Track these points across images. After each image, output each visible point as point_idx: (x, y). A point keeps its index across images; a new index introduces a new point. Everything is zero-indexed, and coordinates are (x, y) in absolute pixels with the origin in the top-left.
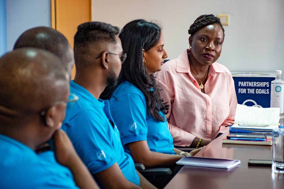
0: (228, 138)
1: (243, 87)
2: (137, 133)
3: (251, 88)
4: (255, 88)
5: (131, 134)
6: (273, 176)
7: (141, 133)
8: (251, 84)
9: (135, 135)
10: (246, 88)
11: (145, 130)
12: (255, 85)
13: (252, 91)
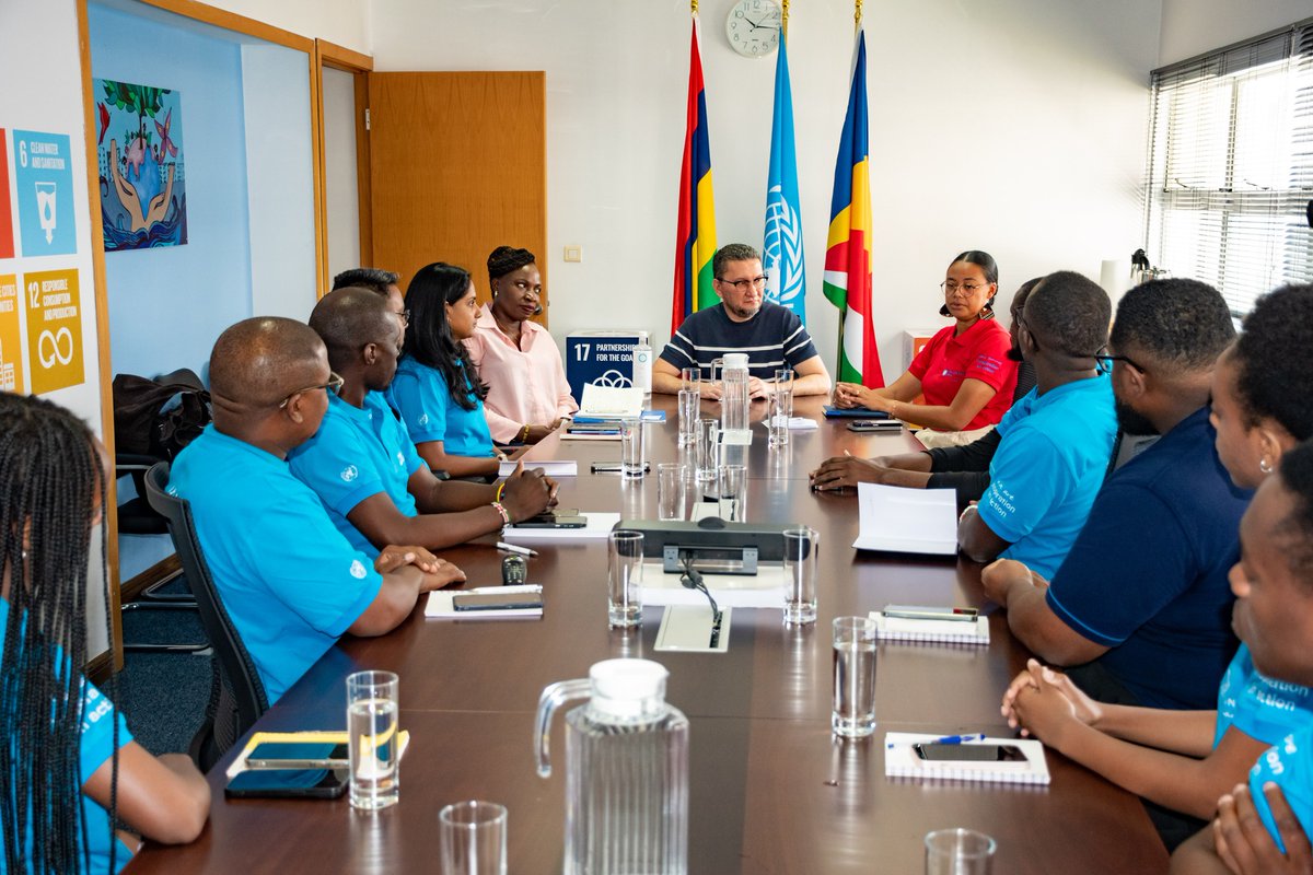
0: (569, 431)
1: (603, 353)
2: (429, 429)
3: (614, 353)
4: (620, 353)
5: (420, 431)
6: (624, 484)
7: (434, 430)
8: (614, 347)
9: (426, 433)
10: (608, 353)
11: (442, 426)
12: (620, 349)
13: (615, 358)
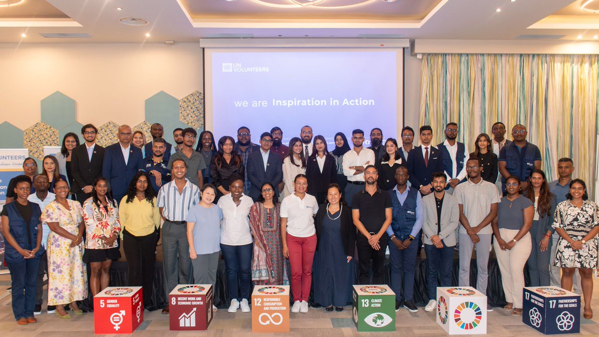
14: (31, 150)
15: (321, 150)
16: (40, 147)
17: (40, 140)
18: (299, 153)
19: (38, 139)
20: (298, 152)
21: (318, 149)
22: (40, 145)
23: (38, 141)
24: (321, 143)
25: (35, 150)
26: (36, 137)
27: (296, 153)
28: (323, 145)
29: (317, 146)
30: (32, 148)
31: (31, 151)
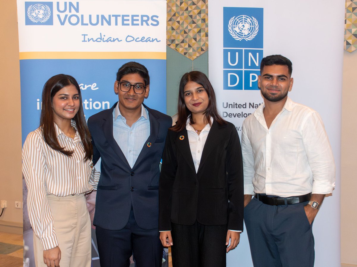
14: (173, 38)
15: (199, 109)
16: (190, 30)
17: (191, 16)
18: (72, 116)
19: (186, 14)
20: (68, 115)
21: (190, 107)
22: (189, 28)
23: (186, 19)
24: (199, 91)
25: (181, 38)
26: (181, 10)
27: (63, 118)
28: (204, 95)
29: (188, 99)
30: (174, 33)
31: (173, 41)
